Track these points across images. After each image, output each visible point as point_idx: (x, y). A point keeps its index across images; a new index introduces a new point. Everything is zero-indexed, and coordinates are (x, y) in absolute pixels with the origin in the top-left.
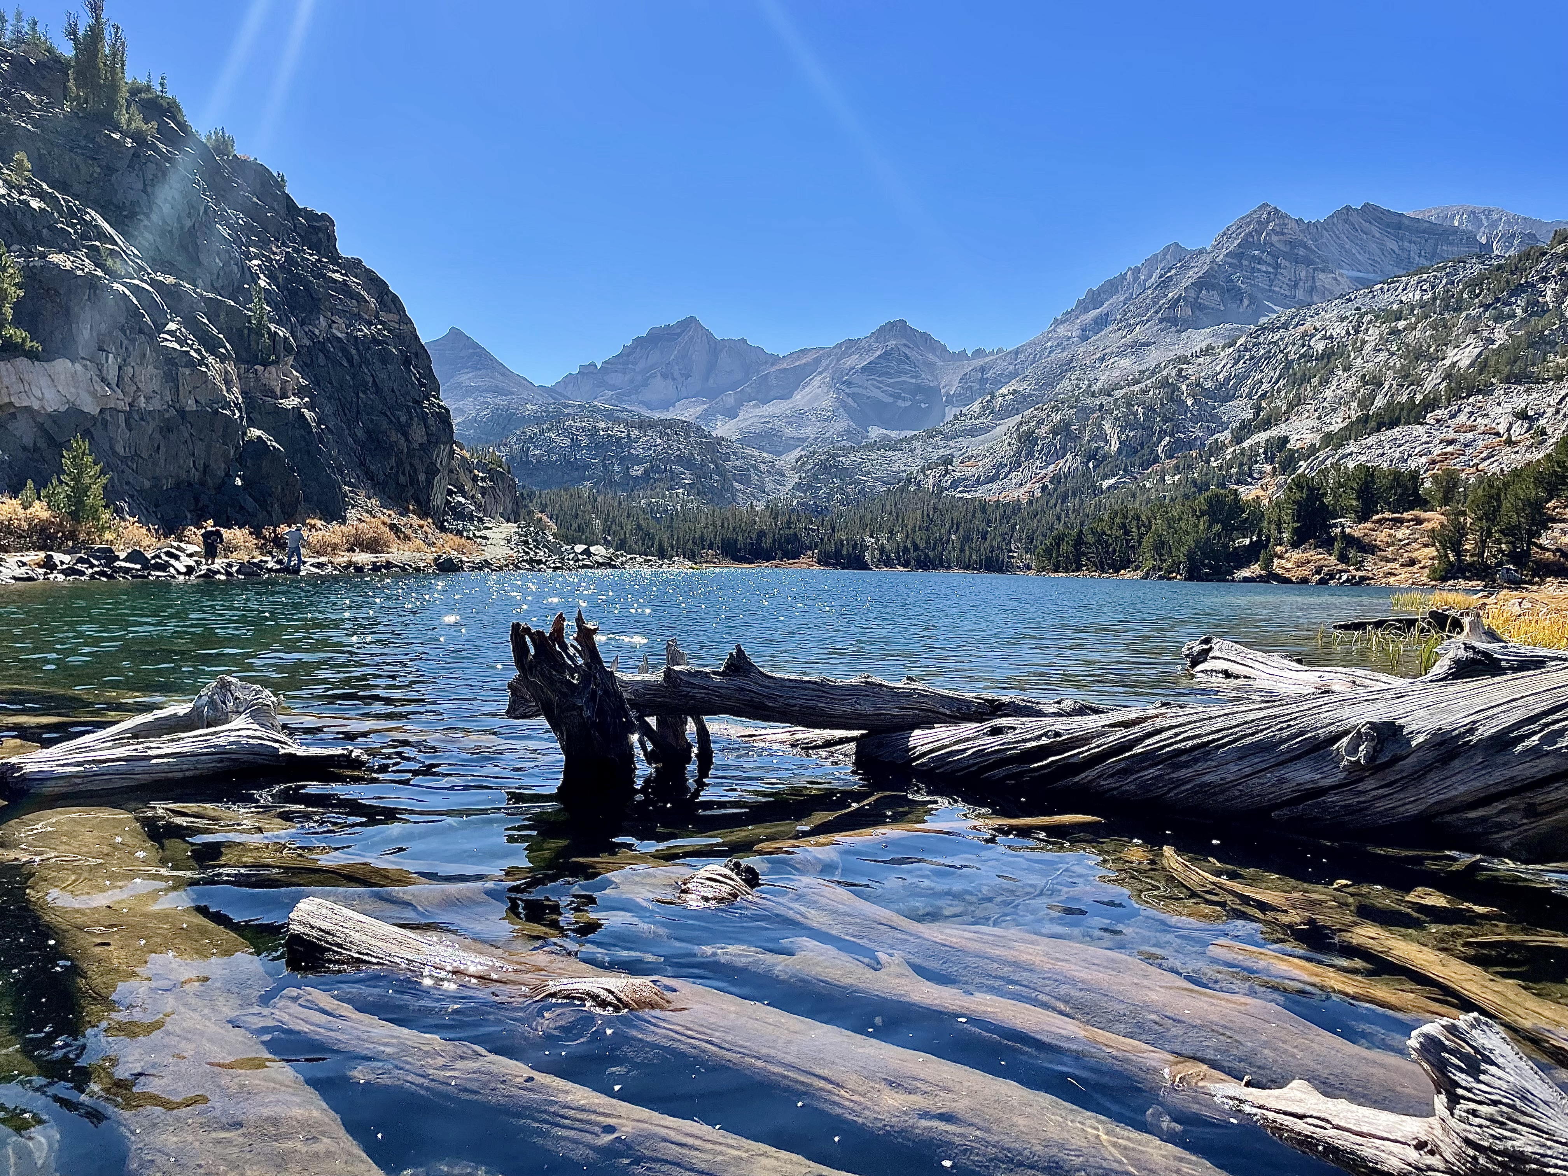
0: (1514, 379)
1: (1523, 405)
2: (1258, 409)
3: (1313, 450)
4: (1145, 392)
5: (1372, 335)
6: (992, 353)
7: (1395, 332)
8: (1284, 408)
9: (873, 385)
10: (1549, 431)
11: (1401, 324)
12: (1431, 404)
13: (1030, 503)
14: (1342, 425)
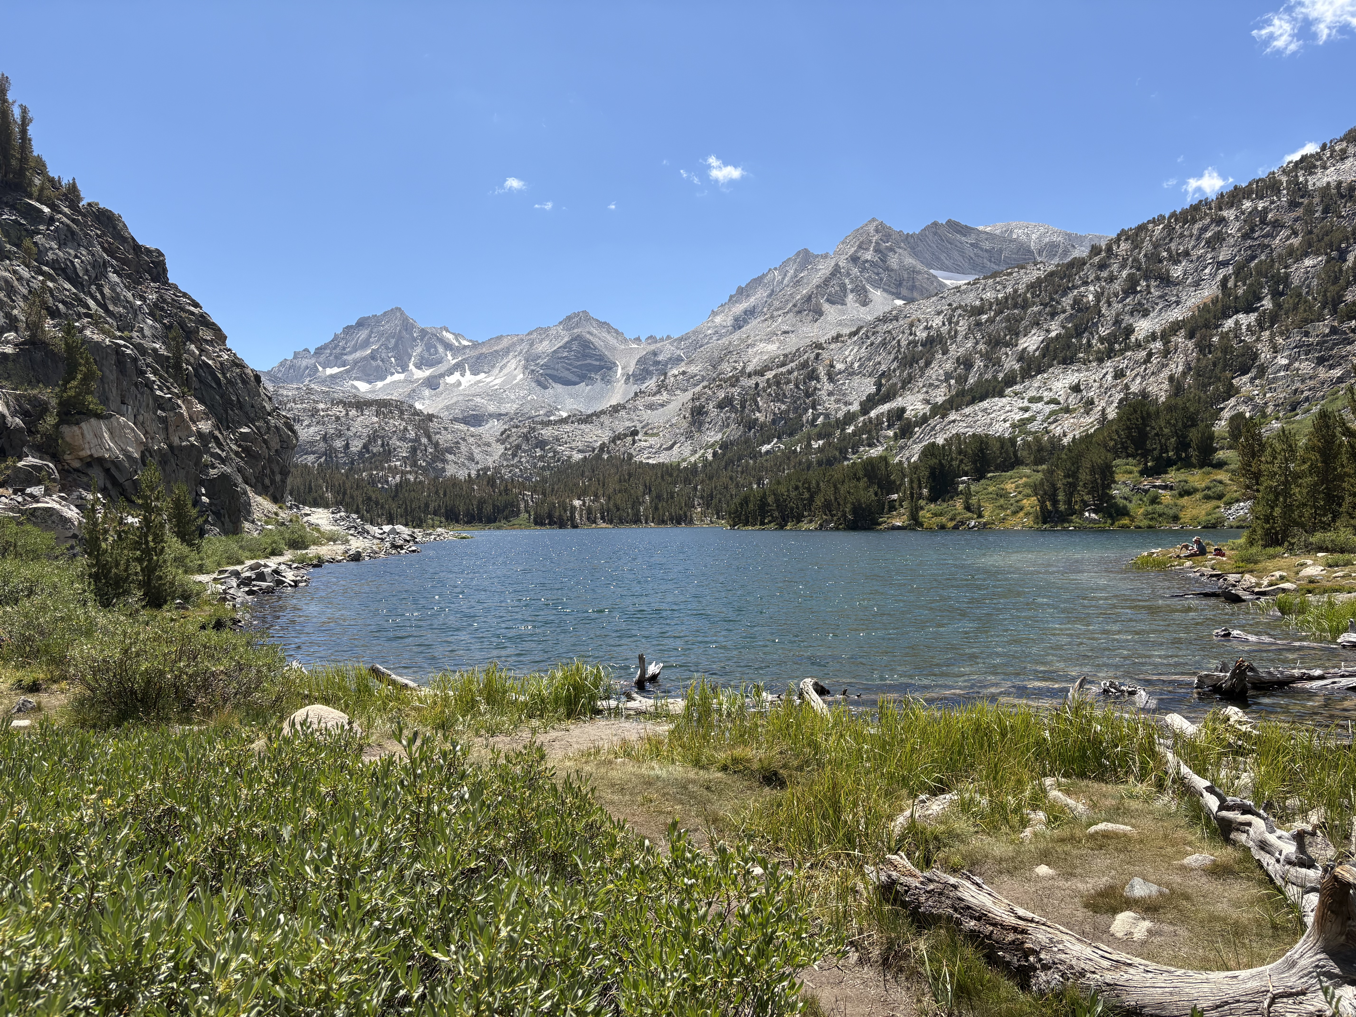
0: (1068, 361)
1: (1076, 381)
2: (879, 385)
3: (924, 419)
4: (790, 372)
5: (962, 327)
6: (662, 340)
7: (978, 324)
8: (899, 385)
9: (563, 367)
10: (1096, 401)
11: (984, 317)
12: (1010, 381)
13: (705, 466)
14: (944, 398)
